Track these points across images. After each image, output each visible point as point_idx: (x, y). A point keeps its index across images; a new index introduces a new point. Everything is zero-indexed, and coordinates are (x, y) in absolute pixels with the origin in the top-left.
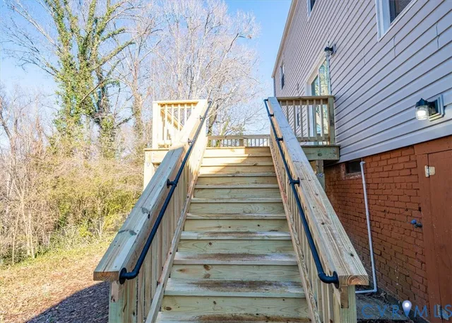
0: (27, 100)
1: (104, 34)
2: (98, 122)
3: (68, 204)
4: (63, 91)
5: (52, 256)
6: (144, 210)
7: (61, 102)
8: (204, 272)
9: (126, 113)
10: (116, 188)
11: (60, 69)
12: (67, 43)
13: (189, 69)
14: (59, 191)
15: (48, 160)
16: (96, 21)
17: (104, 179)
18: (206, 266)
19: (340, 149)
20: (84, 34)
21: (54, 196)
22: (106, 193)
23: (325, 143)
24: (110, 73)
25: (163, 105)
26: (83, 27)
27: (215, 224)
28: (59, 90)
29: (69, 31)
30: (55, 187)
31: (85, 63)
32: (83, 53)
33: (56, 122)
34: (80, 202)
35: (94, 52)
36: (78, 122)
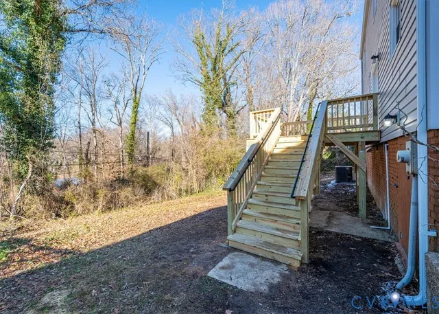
0: (186, 102)
1: (226, 51)
2: (225, 112)
3: (212, 165)
4: (205, 96)
5: (206, 193)
6: (238, 171)
7: (204, 103)
8: (266, 198)
9: (242, 103)
10: (237, 156)
11: (203, 81)
12: (205, 65)
13: (287, 62)
14: (207, 158)
15: (201, 140)
16: (221, 44)
17: (230, 150)
18: (266, 195)
19: (381, 133)
20: (214, 56)
21: (205, 161)
22: (231, 159)
23: (361, 129)
24: (231, 76)
25: (255, 114)
26: (213, 51)
27: (275, 179)
28: (203, 95)
29: (206, 57)
30: (205, 156)
31: (215, 75)
32: (214, 69)
33: (203, 116)
34: (218, 164)
35: (220, 66)
36: (214, 114)
